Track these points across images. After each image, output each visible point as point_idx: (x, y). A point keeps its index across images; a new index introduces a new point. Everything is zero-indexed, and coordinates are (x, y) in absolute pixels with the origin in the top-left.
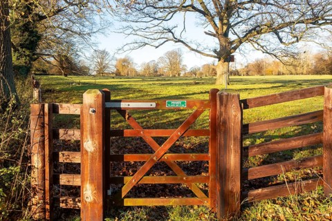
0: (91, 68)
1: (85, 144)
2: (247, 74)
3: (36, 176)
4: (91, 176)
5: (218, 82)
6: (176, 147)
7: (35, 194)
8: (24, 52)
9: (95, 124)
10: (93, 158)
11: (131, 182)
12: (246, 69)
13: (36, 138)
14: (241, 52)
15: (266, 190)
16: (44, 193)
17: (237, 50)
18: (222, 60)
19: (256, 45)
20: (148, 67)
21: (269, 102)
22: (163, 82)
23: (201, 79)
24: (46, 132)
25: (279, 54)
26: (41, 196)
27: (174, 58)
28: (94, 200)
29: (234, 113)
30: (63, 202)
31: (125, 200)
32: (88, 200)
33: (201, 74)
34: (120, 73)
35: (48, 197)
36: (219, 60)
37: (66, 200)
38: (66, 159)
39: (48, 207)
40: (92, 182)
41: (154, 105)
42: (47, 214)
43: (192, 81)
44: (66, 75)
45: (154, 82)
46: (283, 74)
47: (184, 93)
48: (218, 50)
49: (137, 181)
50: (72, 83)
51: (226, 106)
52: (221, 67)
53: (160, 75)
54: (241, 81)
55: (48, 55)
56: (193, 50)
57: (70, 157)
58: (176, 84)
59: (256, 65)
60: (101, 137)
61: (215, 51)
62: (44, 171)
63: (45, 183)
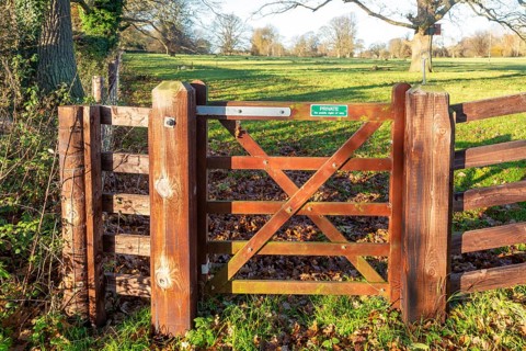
0: (212, 42)
1: (156, 183)
2: (462, 55)
3: (70, 238)
4: (167, 243)
5: (413, 67)
6: (336, 179)
7: (68, 270)
8: (103, 15)
9: (174, 146)
10: (171, 210)
11: (244, 251)
12: (459, 47)
13: (68, 169)
14: (453, 18)
15: (494, 273)
16: (86, 269)
17: (446, 16)
18: (421, 32)
19: (478, 8)
20: (303, 43)
21: (506, 109)
22: (325, 67)
23: (387, 62)
24: (87, 160)
25: (516, 22)
26: (79, 273)
27: (344, 28)
28: (175, 284)
29: (438, 131)
30: (120, 285)
31: (234, 283)
32: (164, 285)
33: (387, 54)
34: (258, 51)
35: (91, 276)
36: (416, 32)
37: (126, 281)
38: (126, 208)
39: (92, 293)
40: (170, 253)
41: (287, 112)
42: (92, 305)
43: (371, 66)
44: (173, 54)
45: (310, 67)
46: (520, 55)
47: (358, 85)
48: (415, 16)
49: (255, 251)
50: (180, 66)
51: (422, 117)
52: (418, 42)
53: (321, 56)
54: (450, 66)
55: (144, 21)
56: (373, 14)
57: (134, 205)
58: (345, 71)
59: (476, 40)
60: (186, 171)
61: (410, 17)
62: (85, 229)
63: (86, 251)
